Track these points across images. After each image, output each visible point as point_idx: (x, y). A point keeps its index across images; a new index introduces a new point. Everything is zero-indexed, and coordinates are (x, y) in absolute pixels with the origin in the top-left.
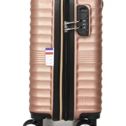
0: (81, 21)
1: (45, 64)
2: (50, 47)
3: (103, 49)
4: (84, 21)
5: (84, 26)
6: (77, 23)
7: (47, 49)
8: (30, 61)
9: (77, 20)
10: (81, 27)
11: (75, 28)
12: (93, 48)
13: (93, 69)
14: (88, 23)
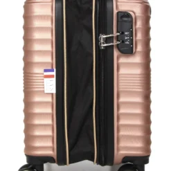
0: (123, 33)
1: (44, 91)
2: (50, 68)
3: (152, 73)
4: (126, 33)
5: (127, 40)
6: (118, 36)
7: (46, 71)
8: (24, 87)
9: (118, 32)
10: (123, 42)
11: (115, 43)
12: (138, 71)
13: (139, 99)
14: (132, 36)
